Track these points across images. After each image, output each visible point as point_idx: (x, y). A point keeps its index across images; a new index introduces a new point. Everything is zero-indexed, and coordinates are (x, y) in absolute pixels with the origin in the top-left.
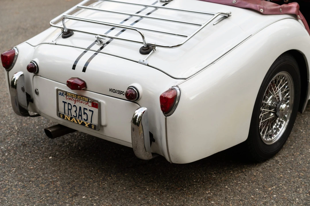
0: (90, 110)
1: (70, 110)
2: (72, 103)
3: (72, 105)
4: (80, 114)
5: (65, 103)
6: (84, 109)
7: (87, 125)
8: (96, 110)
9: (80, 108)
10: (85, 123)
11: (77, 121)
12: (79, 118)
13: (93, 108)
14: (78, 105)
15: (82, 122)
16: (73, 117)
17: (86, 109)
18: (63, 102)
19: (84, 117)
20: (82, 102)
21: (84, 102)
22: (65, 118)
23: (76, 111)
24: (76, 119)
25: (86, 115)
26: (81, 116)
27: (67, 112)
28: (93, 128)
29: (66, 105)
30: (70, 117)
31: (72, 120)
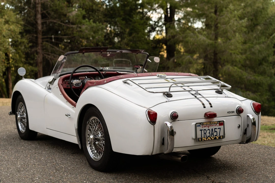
0: (218, 128)
1: (205, 133)
2: (207, 128)
3: (207, 130)
4: (212, 133)
5: (201, 130)
6: (215, 129)
7: (217, 138)
8: (222, 127)
9: (212, 129)
10: (216, 137)
11: (211, 138)
12: (211, 136)
13: (220, 126)
14: (211, 128)
15: (214, 137)
16: (207, 137)
17: (216, 128)
18: (200, 130)
19: (215, 134)
20: (213, 125)
21: (214, 125)
22: (203, 140)
23: (209, 133)
24: (210, 137)
25: (216, 132)
26: (213, 134)
27: (203, 136)
28: (222, 138)
29: (203, 131)
30: (206, 138)
31: (208, 139)
